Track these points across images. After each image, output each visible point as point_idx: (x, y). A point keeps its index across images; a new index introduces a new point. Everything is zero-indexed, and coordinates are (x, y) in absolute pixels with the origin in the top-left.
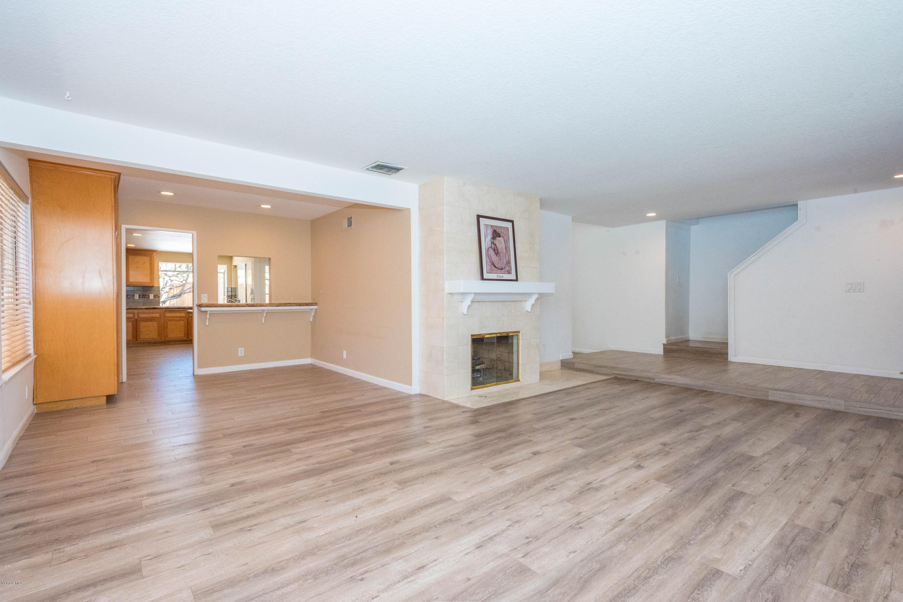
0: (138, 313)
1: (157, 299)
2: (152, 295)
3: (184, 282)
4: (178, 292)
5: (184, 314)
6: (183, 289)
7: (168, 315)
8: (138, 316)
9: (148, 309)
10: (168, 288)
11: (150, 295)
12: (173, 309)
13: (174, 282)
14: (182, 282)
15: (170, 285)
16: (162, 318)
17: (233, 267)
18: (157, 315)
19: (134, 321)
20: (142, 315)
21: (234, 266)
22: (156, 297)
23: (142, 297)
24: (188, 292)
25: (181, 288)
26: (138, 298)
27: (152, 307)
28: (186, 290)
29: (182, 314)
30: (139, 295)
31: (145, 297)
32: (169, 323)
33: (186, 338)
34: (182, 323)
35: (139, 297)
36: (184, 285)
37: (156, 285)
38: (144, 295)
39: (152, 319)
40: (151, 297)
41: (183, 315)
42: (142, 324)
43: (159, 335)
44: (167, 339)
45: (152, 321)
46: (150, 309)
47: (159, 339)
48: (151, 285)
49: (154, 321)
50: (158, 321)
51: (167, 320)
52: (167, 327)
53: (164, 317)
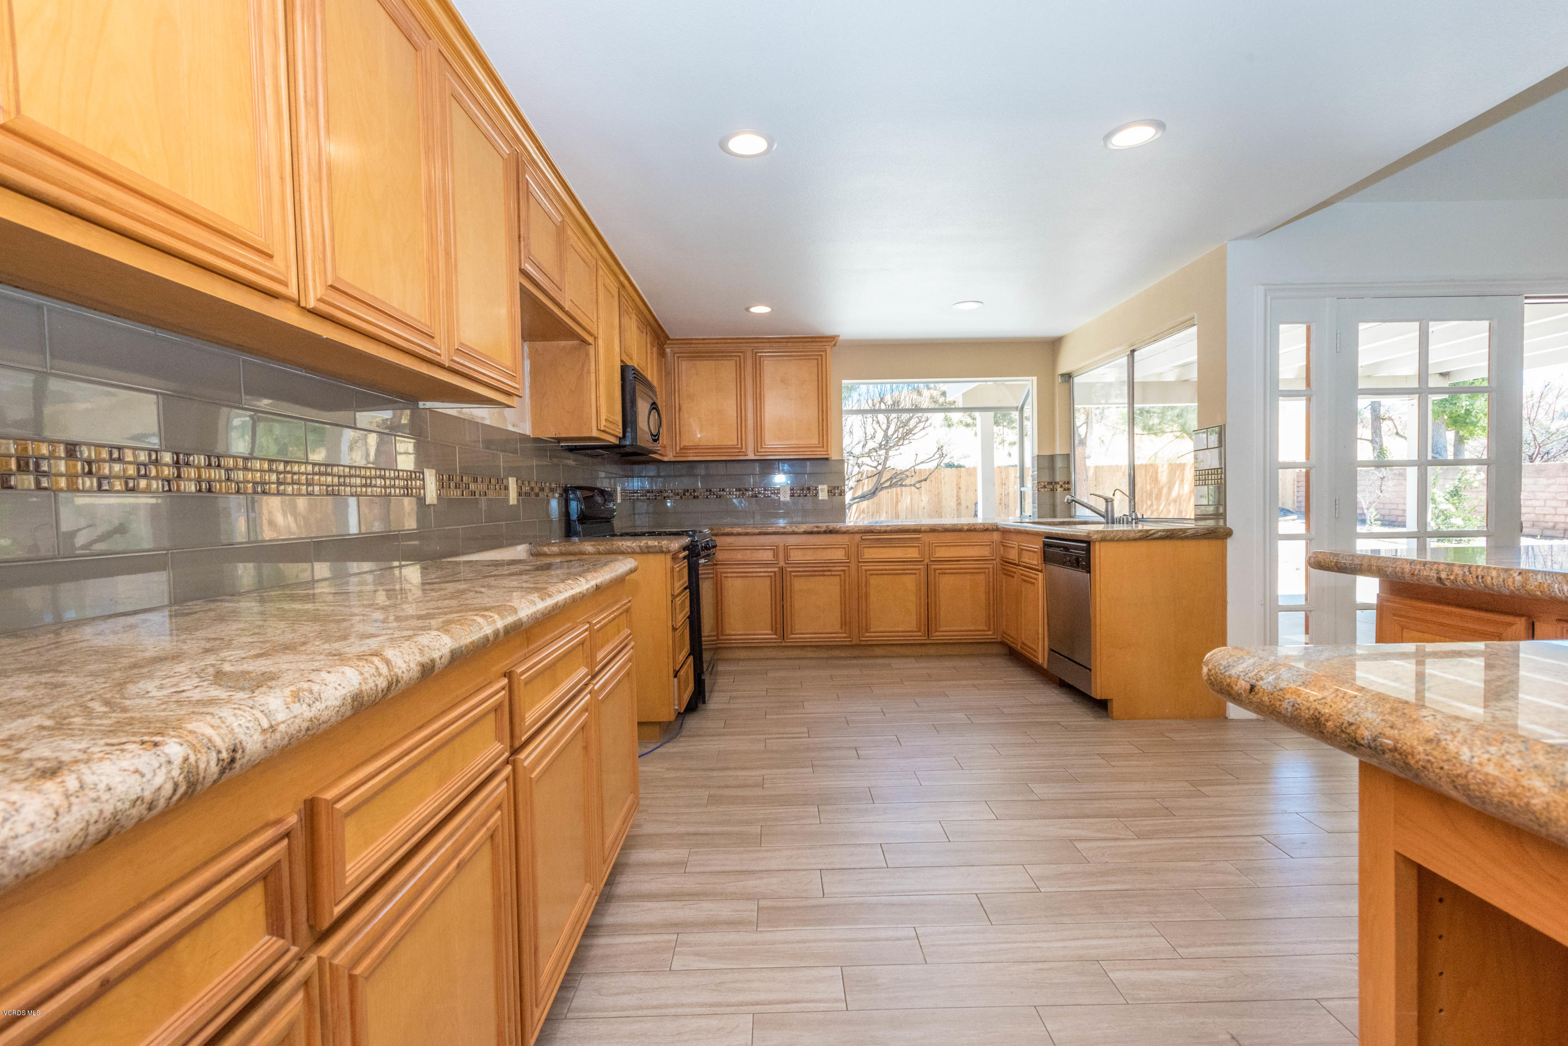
0: (786, 547)
1: (837, 498)
2: (825, 487)
3: (880, 468)
4: (870, 488)
5: (916, 550)
6: (879, 480)
7: (871, 554)
8: (787, 557)
9: (811, 533)
10: (854, 479)
11: (820, 487)
12: (886, 532)
13: (865, 468)
14: (876, 467)
15: (858, 473)
16: (853, 566)
17: (1059, 380)
18: (839, 555)
19: (775, 572)
20: (796, 556)
21: (1062, 375)
22: (834, 495)
23: (799, 496)
24: (886, 487)
25: (875, 479)
26: (788, 498)
27: (823, 526)
28: (884, 483)
29: (910, 550)
30: (793, 489)
31: (806, 496)
32: (873, 581)
33: (920, 637)
34: (910, 582)
35: (792, 495)
36: (880, 473)
37: (834, 456)
38: (803, 490)
39: (822, 570)
40: (823, 495)
41: (913, 553)
42: (799, 585)
43: (844, 623)
44: (868, 637)
45: (824, 575)
46: (818, 533)
47: (845, 638)
48: (820, 454)
49: (831, 575)
50: (840, 576)
51: (866, 570)
52: (867, 595)
53: (860, 562)
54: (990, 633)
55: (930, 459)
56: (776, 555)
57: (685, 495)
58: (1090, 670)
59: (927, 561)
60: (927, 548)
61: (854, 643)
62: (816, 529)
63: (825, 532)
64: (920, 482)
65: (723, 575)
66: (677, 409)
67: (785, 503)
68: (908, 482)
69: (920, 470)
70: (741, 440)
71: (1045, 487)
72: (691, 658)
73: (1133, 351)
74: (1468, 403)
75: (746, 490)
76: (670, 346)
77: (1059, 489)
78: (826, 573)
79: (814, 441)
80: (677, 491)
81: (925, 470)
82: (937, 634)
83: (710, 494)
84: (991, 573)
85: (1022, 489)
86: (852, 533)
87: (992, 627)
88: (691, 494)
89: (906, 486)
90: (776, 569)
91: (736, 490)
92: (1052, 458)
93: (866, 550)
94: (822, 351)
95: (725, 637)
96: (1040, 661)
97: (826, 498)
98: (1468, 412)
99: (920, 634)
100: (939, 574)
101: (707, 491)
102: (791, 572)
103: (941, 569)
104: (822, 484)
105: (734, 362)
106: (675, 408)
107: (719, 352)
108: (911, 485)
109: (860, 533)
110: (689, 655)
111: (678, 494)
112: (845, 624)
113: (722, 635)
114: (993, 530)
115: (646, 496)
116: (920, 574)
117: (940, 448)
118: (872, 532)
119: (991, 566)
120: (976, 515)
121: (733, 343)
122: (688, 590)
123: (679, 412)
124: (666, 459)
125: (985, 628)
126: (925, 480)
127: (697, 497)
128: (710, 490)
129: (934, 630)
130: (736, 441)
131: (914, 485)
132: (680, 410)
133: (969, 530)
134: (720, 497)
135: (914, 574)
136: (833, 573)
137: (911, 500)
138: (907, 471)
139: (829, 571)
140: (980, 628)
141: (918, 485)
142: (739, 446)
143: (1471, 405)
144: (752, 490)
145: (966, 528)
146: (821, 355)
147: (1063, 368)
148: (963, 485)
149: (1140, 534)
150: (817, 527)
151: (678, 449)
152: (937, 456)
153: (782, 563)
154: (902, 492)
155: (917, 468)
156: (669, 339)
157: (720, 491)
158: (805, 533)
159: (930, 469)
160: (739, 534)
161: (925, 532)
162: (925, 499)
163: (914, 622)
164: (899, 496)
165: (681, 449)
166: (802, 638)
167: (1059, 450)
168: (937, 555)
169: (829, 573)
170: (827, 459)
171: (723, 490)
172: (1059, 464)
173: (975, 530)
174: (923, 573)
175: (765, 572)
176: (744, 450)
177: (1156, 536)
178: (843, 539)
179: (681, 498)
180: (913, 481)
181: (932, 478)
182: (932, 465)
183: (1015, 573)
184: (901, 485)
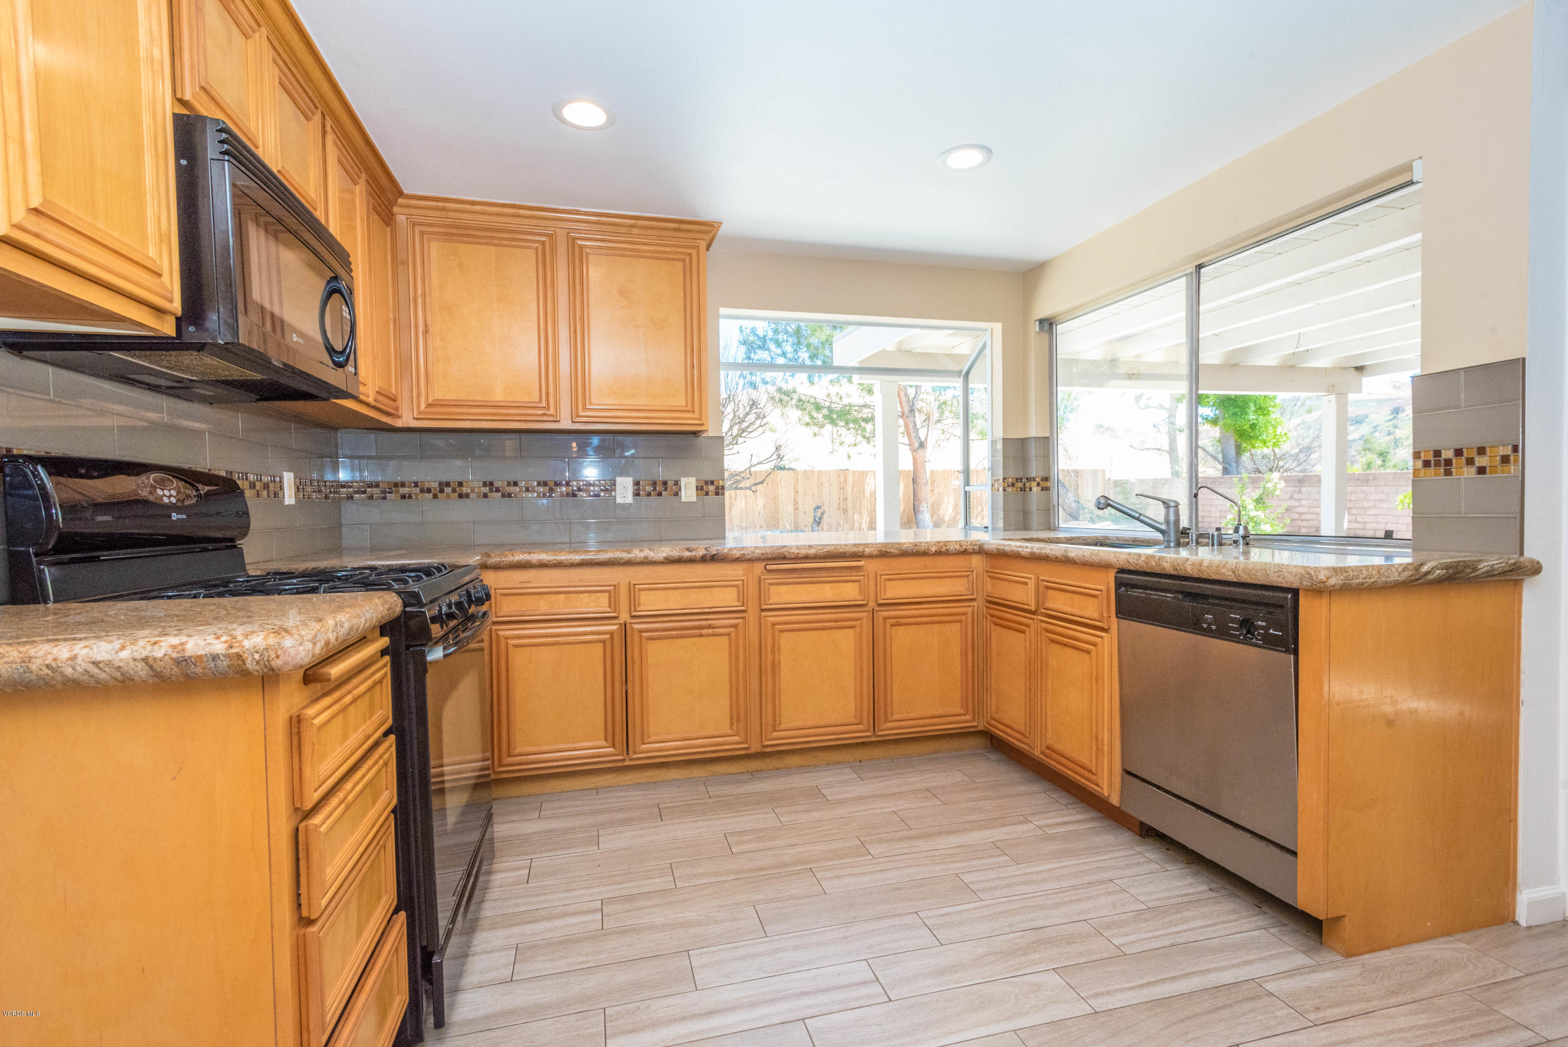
0: (631, 588)
1: (713, 502)
2: (693, 480)
5: (855, 587)
7: (781, 594)
8: (633, 603)
9: (679, 561)
11: (683, 480)
12: (806, 558)
16: (752, 616)
17: (1036, 327)
18: (727, 598)
19: (612, 634)
20: (651, 602)
21: (1041, 321)
22: (707, 494)
23: (649, 494)
26: (629, 499)
27: (700, 548)
29: (845, 586)
30: (637, 483)
31: (660, 494)
32: (787, 641)
33: (862, 732)
34: (846, 641)
35: (637, 494)
37: (710, 429)
38: (654, 485)
39: (697, 626)
40: (688, 493)
41: (849, 592)
42: (657, 654)
43: (735, 718)
44: (777, 739)
45: (701, 636)
46: (691, 561)
47: (738, 743)
48: (687, 422)
49: (714, 635)
50: (729, 634)
51: (774, 624)
52: (775, 667)
53: (763, 610)
54: (968, 717)
55: (767, 460)
56: (613, 602)
57: (442, 491)
58: (1294, 854)
59: (872, 604)
60: (872, 582)
61: (752, 751)
62: (687, 554)
63: (703, 559)
64: (756, 484)
65: (511, 642)
66: (421, 329)
67: (625, 507)
68: (742, 485)
69: (756, 472)
70: (547, 394)
71: (1013, 485)
72: (403, 915)
73: (1200, 267)
74: (1254, 417)
75: (557, 484)
76: (406, 211)
77: (1035, 489)
78: (704, 632)
79: (679, 401)
80: (427, 485)
81: (761, 471)
82: (888, 725)
83: (491, 491)
84: (969, 621)
85: (967, 489)
86: (749, 560)
87: (970, 708)
88: (454, 491)
89: (741, 489)
90: (615, 627)
91: (539, 484)
92: (1023, 442)
93: (773, 588)
94: (693, 247)
95: (517, 759)
96: (1106, 792)
97: (693, 498)
98: (1253, 426)
99: (861, 727)
100: (892, 625)
101: (485, 484)
102: (641, 631)
103: (895, 617)
104: (688, 475)
105: (533, 252)
106: (416, 326)
107: (503, 231)
108: (746, 488)
109: (764, 560)
110: (396, 911)
111: (429, 490)
112: (738, 720)
113: (509, 756)
114: (974, 552)
115: (364, 492)
116: (861, 627)
117: (778, 448)
118: (785, 558)
119: (970, 609)
120: (872, 526)
121: (531, 217)
122: (392, 737)
123: (425, 338)
124: (399, 423)
125: (962, 711)
126: (762, 483)
127: (467, 496)
128: (491, 484)
129: (883, 718)
130: (537, 396)
131: (750, 488)
132: (426, 331)
133: (938, 553)
134: (509, 495)
135: (853, 627)
136: (717, 631)
137: (746, 504)
138: (742, 472)
139: (710, 627)
140: (952, 711)
141: (753, 488)
142: (544, 404)
143: (1257, 419)
144: (568, 484)
145: (933, 549)
146: (690, 255)
147: (1043, 311)
148: (800, 490)
149: (1406, 574)
150: (689, 550)
151: (423, 406)
152: (775, 457)
153: (624, 617)
154: (736, 495)
155: (753, 469)
156: (400, 194)
157: (509, 484)
158: (670, 561)
159: (766, 471)
160: (543, 565)
161: (871, 556)
162: (761, 502)
163: (852, 706)
164: (733, 500)
165: (429, 405)
166: (660, 750)
167: (1034, 430)
168: (888, 595)
169: (710, 631)
170: (695, 434)
171: (515, 484)
172: (1033, 451)
173: (947, 553)
174: (866, 626)
175: (593, 633)
176: (552, 411)
177: (1431, 577)
178: (736, 572)
179: (435, 496)
180: (748, 483)
181: (768, 480)
182: (768, 466)
183: (1028, 626)
184: (736, 488)
